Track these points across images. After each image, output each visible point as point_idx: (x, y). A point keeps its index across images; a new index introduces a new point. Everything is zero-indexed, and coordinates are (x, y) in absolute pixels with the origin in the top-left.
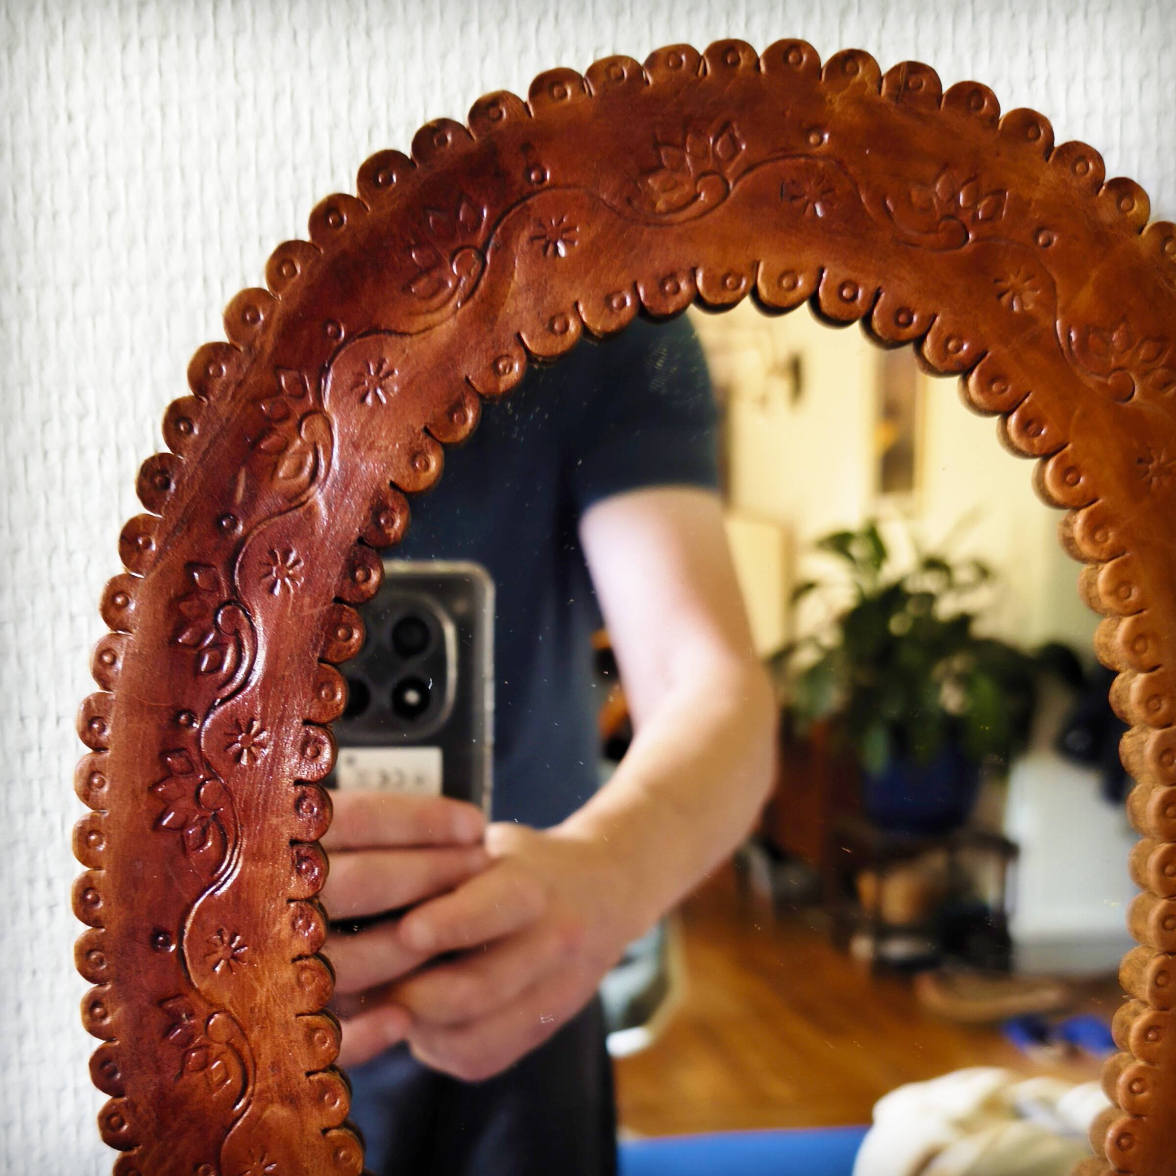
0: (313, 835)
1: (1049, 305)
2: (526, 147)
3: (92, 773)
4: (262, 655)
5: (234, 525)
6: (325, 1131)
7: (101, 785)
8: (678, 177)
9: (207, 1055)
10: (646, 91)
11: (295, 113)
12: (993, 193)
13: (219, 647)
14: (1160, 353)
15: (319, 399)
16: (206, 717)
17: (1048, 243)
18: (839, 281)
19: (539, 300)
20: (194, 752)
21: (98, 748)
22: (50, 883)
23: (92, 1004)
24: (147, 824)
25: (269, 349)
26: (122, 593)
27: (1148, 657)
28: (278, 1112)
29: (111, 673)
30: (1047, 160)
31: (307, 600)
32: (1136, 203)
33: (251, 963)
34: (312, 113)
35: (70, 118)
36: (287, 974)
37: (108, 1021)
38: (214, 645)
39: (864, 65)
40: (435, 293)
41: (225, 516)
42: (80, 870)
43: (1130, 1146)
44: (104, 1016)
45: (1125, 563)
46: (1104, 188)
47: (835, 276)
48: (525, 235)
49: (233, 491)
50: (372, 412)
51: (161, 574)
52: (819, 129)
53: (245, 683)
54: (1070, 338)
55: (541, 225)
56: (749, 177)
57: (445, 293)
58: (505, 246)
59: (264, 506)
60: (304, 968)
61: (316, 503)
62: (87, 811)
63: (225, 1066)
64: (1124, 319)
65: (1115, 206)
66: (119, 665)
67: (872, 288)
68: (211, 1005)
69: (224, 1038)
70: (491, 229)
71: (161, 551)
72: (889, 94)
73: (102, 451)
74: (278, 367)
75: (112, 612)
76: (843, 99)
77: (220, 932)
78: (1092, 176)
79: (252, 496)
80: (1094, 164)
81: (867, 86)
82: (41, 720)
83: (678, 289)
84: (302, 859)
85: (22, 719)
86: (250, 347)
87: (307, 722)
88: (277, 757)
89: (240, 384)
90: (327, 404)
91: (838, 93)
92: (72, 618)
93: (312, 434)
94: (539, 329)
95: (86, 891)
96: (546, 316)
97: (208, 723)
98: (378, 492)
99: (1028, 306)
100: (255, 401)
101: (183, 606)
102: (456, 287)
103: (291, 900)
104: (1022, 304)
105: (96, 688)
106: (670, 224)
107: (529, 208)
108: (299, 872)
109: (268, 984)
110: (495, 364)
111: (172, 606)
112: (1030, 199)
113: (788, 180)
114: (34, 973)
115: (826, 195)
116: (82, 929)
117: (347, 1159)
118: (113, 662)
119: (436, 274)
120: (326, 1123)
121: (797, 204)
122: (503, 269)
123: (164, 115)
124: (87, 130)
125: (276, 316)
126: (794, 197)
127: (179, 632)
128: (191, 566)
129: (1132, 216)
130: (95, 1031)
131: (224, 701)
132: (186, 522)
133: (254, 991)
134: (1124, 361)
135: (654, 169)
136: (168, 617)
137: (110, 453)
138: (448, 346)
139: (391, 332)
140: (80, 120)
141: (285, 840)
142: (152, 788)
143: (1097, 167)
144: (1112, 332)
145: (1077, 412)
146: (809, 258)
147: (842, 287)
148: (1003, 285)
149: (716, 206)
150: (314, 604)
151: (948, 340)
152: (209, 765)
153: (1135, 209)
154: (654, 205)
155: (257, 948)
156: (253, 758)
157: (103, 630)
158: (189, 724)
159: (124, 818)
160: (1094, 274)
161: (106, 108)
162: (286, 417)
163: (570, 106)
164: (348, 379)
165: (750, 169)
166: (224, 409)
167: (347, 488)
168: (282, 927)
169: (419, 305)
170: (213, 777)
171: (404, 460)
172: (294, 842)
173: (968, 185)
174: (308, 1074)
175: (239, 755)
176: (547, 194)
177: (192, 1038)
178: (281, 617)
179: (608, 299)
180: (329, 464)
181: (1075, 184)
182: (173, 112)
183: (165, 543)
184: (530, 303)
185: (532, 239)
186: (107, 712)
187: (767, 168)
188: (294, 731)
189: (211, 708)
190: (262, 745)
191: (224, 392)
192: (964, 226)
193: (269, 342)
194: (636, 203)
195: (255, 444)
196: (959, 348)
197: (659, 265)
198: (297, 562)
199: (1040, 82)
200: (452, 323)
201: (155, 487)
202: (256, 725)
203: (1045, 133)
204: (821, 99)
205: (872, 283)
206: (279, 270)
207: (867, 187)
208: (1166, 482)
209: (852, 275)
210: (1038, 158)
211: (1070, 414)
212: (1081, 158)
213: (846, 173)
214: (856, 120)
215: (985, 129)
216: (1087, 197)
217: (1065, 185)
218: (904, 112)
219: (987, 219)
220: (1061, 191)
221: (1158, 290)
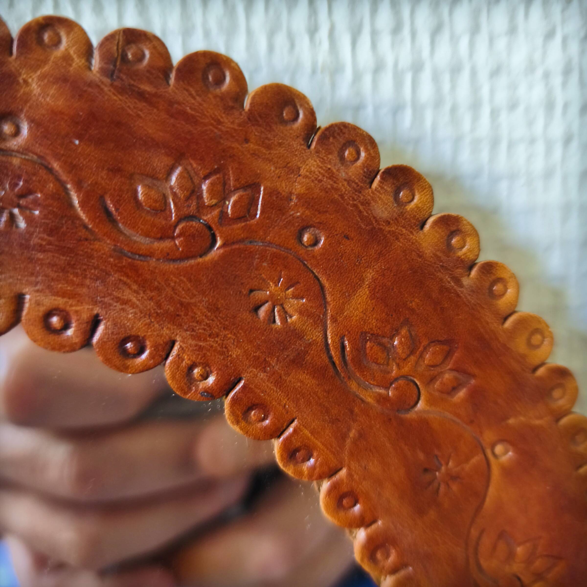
12: (245, 187)
14: (448, 355)
17: (316, 242)
18: (43, 309)
30: (309, 147)
32: (417, 193)
39: (68, 34)
46: (378, 177)
47: (38, 304)
54: (343, 347)
64: (406, 322)
65: (392, 199)
67: (85, 316)
72: (103, 71)
76: (42, 78)
78: (363, 164)
80: (367, 150)
81: (73, 60)
91: (36, 72)
99: (291, 317)
104: (285, 314)
112: (291, 193)
115: (26, 199)
129: (412, 210)
134: (407, 369)
143: (370, 154)
144: (392, 338)
145: (352, 434)
146: (3, 283)
147: (49, 314)
148: (259, 295)
151: (191, 368)
153: (415, 201)
160: (371, 276)
173: (213, 178)
181: (343, 175)
192: (210, 228)
196: (205, 376)
203: (305, 114)
204: (12, 80)
205: (88, 309)
207: (79, 186)
208: (455, 488)
209: (60, 302)
210: (297, 144)
211: (344, 437)
212: (350, 143)
213: (50, 170)
214: (61, 103)
215: (228, 109)
216: (359, 191)
217: (331, 176)
218: (121, 91)
219: (238, 218)
220: (328, 183)
221: (444, 290)
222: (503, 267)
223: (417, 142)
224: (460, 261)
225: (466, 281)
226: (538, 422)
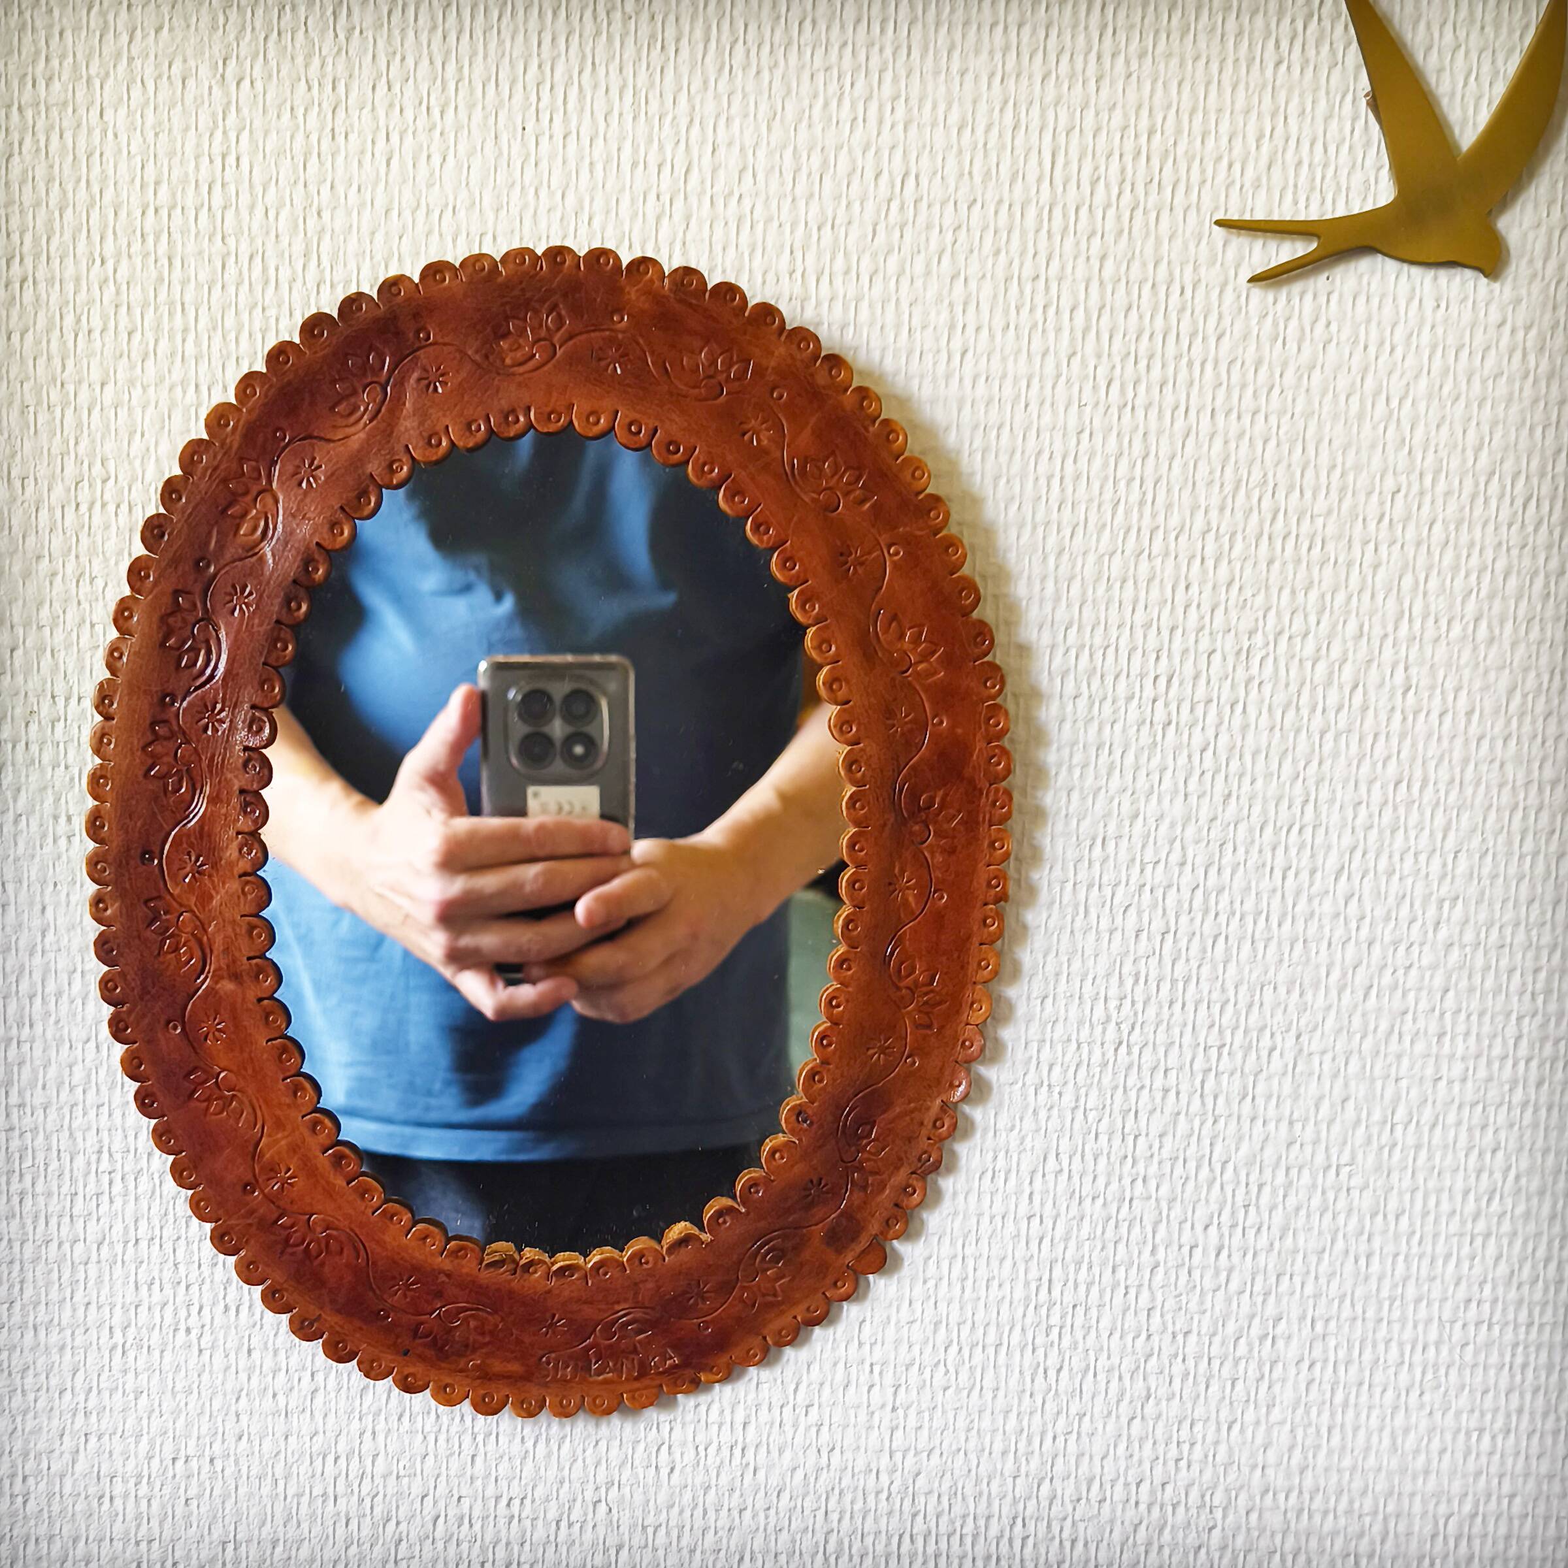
0: (255, 786)
1: (779, 442)
2: (416, 316)
3: (103, 736)
4: (224, 657)
5: (208, 566)
6: (260, 1000)
7: (109, 743)
8: (521, 341)
9: (178, 943)
10: (500, 280)
11: (265, 269)
12: (742, 362)
13: (195, 650)
14: (859, 477)
15: (270, 481)
16: (183, 700)
17: (781, 397)
18: (628, 420)
19: (421, 423)
20: (174, 723)
21: (108, 718)
22: (69, 819)
23: (97, 902)
24: (140, 773)
25: (236, 445)
26: (127, 609)
27: (841, 694)
28: (227, 986)
29: (119, 664)
30: (780, 339)
31: (256, 621)
32: (843, 372)
33: (210, 876)
34: (277, 270)
35: (103, 262)
36: (234, 885)
37: (109, 912)
38: (190, 649)
39: (653, 268)
40: (351, 414)
41: (202, 559)
42: (91, 803)
43: (829, 1045)
44: (106, 909)
45: (826, 627)
46: (820, 359)
47: (626, 417)
48: (415, 375)
49: (207, 543)
50: (306, 493)
51: (155, 597)
52: (619, 310)
53: (212, 676)
54: (793, 464)
55: (425, 370)
56: (571, 343)
57: (358, 414)
58: (400, 384)
59: (229, 554)
60: (247, 883)
61: (264, 555)
62: (98, 761)
63: (190, 948)
64: (833, 453)
65: (828, 374)
66: (125, 659)
67: (651, 426)
68: (181, 905)
69: (189, 929)
70: (391, 371)
71: (156, 583)
72: (670, 288)
73: (118, 506)
74: (241, 460)
75: (121, 622)
76: (637, 290)
77: (189, 854)
78: (810, 350)
79: (221, 546)
80: (813, 343)
81: (654, 282)
82: (67, 699)
83: (518, 420)
84: (247, 804)
85: (53, 697)
86: (223, 444)
87: (253, 707)
88: (232, 728)
89: (215, 469)
90: (274, 485)
91: (634, 287)
92: (92, 626)
93: (264, 506)
94: (421, 444)
95: (95, 820)
96: (425, 434)
97: (185, 704)
98: (308, 548)
99: (763, 442)
100: (225, 481)
101: (171, 620)
102: (366, 409)
103: (238, 833)
104: (759, 440)
105: (108, 675)
106: (514, 374)
107: (417, 358)
108: (245, 812)
109: (223, 892)
110: (391, 465)
111: (163, 619)
112: (768, 366)
113: (596, 347)
114: (55, 884)
115: (623, 358)
116: (91, 845)
117: (275, 1021)
118: (121, 657)
119: (353, 400)
120: (260, 995)
121: (603, 363)
122: (399, 400)
123: (170, 264)
124: (115, 271)
125: (241, 423)
126: (600, 359)
127: (166, 638)
128: (177, 593)
129: (840, 381)
130: (99, 920)
131: (197, 689)
132: (175, 562)
133: (211, 898)
134: (832, 483)
135: (506, 335)
136: (159, 628)
137: (124, 508)
138: (359, 451)
139: (321, 438)
140: (110, 265)
141: (236, 788)
142: (144, 748)
143: (815, 346)
144: (823, 463)
145: (795, 519)
146: (608, 403)
147: (630, 424)
148: (746, 427)
149: (548, 362)
150: (261, 625)
151: (704, 464)
152: (184, 733)
153: (842, 376)
154: (503, 360)
155: (215, 866)
156: (215, 730)
157: (114, 634)
158: (172, 704)
159: (124, 767)
160: (813, 420)
161: (130, 256)
162: (247, 493)
163: (448, 288)
164: (290, 468)
165: (571, 338)
166: (203, 486)
167: (286, 544)
168: (232, 852)
169: (341, 422)
170: (188, 742)
171: (327, 527)
172: (242, 791)
173: (724, 355)
174: (249, 959)
175: (206, 729)
176: (430, 349)
177: (167, 929)
178: (238, 631)
179: (469, 425)
180: (275, 528)
181: (799, 357)
182: (177, 263)
183: (160, 576)
184: (415, 424)
185: (419, 380)
186: (115, 692)
187: (583, 337)
188: (243, 714)
189: (188, 693)
190: (222, 721)
191: (204, 475)
192: (720, 384)
193: (236, 441)
194: (491, 358)
195: (224, 511)
196: (712, 471)
197: (505, 404)
198: (251, 594)
199: (798, 274)
200: (362, 435)
201: (153, 536)
202: (219, 706)
203: (779, 321)
204: (622, 289)
205: (652, 423)
206: (245, 391)
207: (652, 353)
208: (860, 570)
209: (637, 416)
210: (774, 338)
211: (791, 520)
212: (804, 339)
213: (638, 343)
214: (647, 306)
215: (736, 315)
216: (807, 367)
217: (792, 356)
218: (680, 301)
219: (737, 379)
220: (789, 361)
221: (856, 433)
222: (896, 423)
223: (856, 349)
224: (868, 416)
225: (871, 429)
226: (919, 533)
